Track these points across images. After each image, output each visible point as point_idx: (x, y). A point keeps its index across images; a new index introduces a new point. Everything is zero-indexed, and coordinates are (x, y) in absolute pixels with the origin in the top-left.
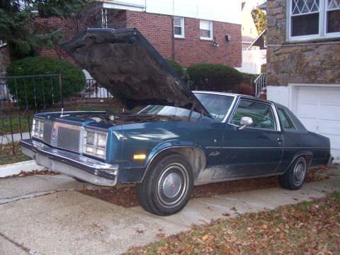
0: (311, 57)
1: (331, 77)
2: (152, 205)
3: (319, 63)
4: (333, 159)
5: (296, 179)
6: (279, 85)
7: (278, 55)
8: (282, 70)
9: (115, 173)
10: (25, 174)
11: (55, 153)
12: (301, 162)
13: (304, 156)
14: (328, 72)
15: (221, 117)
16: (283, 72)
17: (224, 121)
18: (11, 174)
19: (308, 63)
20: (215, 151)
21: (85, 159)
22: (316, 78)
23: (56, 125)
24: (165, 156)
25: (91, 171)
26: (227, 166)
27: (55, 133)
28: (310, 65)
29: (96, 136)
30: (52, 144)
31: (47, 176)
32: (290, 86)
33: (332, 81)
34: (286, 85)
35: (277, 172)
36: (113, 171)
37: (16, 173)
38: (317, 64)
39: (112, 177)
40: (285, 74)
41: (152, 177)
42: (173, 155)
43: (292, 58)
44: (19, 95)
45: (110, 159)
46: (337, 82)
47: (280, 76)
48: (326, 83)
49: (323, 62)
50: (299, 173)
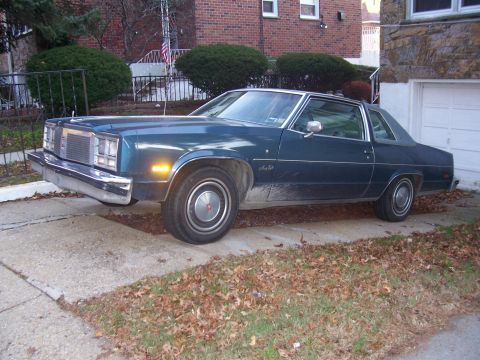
0: (439, 42)
1: (467, 69)
2: (179, 229)
3: (450, 49)
4: (457, 182)
5: (397, 208)
6: (396, 81)
7: (394, 39)
8: (400, 60)
9: (128, 188)
10: (39, 197)
11: (65, 166)
12: (405, 185)
13: (410, 177)
14: (463, 62)
15: (280, 120)
16: (402, 64)
17: (282, 127)
18: (23, 196)
19: (435, 50)
20: (267, 164)
21: (97, 173)
22: (445, 72)
23: (66, 132)
24: (197, 169)
25: (99, 185)
26: (287, 185)
27: (64, 142)
28: (438, 52)
29: (107, 143)
30: (62, 156)
31: (67, 199)
32: (412, 82)
33: (468, 75)
34: (406, 82)
35: (366, 196)
36: (125, 185)
37: (29, 196)
38: (447, 51)
39: (124, 193)
40: (405, 66)
41: (179, 194)
42: (208, 168)
43: (413, 43)
44: (42, 99)
45: (122, 170)
46: (474, 76)
47: (398, 68)
48: (459, 78)
49: (455, 48)
50: (401, 200)
